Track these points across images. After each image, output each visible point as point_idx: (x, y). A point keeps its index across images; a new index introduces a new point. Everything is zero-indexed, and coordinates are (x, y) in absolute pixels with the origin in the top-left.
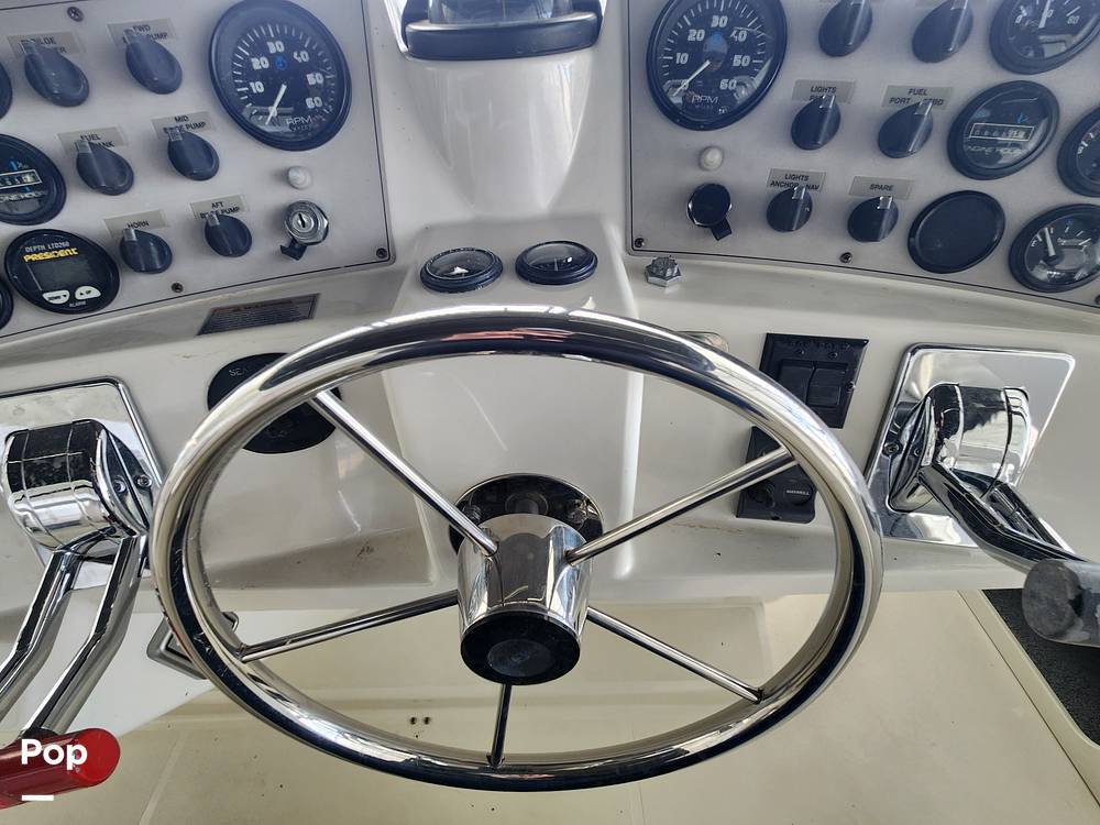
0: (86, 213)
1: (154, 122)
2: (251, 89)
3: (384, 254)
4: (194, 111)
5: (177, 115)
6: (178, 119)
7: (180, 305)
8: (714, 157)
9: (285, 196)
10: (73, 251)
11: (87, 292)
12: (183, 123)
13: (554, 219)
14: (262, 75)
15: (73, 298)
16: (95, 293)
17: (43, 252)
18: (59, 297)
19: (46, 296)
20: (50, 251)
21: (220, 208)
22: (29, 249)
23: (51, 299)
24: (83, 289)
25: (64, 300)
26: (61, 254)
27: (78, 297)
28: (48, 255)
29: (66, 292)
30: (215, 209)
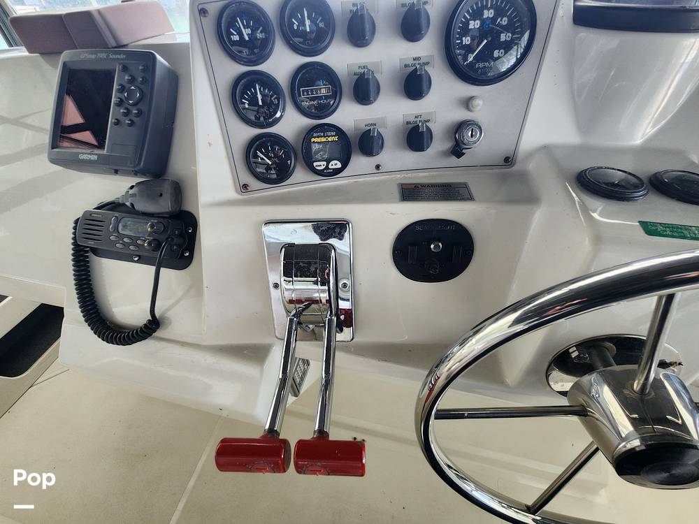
0: (348, 115)
1: (401, 59)
2: (462, 41)
4: (425, 54)
5: (415, 56)
6: (414, 59)
7: (376, 178)
9: (460, 115)
10: (336, 138)
11: (336, 164)
12: (417, 62)
14: (472, 32)
15: (327, 168)
16: (339, 165)
17: (322, 137)
18: (320, 165)
19: (315, 164)
20: (325, 137)
21: (419, 119)
22: (315, 135)
23: (316, 166)
24: (333, 162)
25: (323, 167)
26: (330, 139)
27: (330, 167)
28: (323, 139)
29: (325, 163)
30: (416, 119)
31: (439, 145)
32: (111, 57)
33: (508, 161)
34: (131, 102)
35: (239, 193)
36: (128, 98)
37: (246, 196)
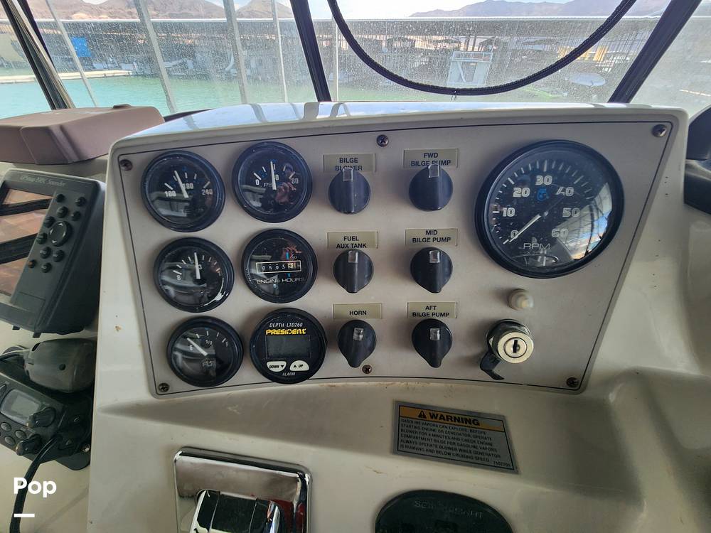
2: (502, 213)
3: (574, 382)
4: (446, 227)
5: (429, 228)
6: (428, 232)
10: (303, 331)
11: (300, 366)
12: (432, 236)
15: (287, 369)
16: (306, 367)
17: (282, 328)
18: (277, 366)
19: (269, 364)
20: (287, 329)
21: (432, 310)
22: (272, 325)
23: (271, 367)
24: (297, 363)
25: (280, 369)
26: (293, 332)
27: (292, 368)
28: (283, 332)
29: (284, 363)
30: (428, 311)
32: (50, 183)
33: (574, 384)
34: (54, 242)
35: (153, 395)
36: (53, 237)
37: (163, 400)
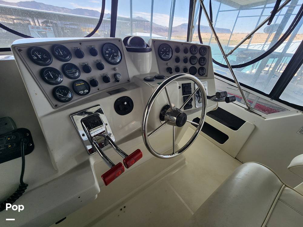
0: (84, 76)
1: (93, 61)
2: (106, 56)
3: (129, 81)
4: (99, 59)
6: (97, 60)
7: (99, 92)
8: (169, 64)
9: (114, 72)
10: (83, 83)
11: (86, 91)
13: (150, 73)
14: (108, 53)
15: (84, 92)
16: (88, 91)
18: (82, 92)
19: (80, 92)
21: (104, 75)
22: (76, 83)
28: (79, 84)
31: (112, 80)
35: (54, 109)
37: (58, 109)
